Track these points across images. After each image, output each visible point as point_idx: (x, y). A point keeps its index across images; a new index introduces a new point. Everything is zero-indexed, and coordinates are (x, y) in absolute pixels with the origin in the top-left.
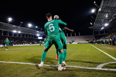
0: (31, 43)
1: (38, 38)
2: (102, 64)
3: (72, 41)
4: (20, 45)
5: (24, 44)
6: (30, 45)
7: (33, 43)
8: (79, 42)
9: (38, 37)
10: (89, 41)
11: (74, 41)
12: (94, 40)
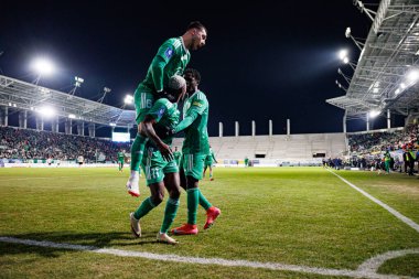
0: (81, 159)
1: (110, 136)
2: (379, 256)
3: (258, 156)
4: (35, 165)
5: (50, 160)
6: (78, 165)
7: (91, 158)
8: (286, 160)
9: (114, 134)
10: (326, 159)
11: (263, 156)
12: (346, 153)
